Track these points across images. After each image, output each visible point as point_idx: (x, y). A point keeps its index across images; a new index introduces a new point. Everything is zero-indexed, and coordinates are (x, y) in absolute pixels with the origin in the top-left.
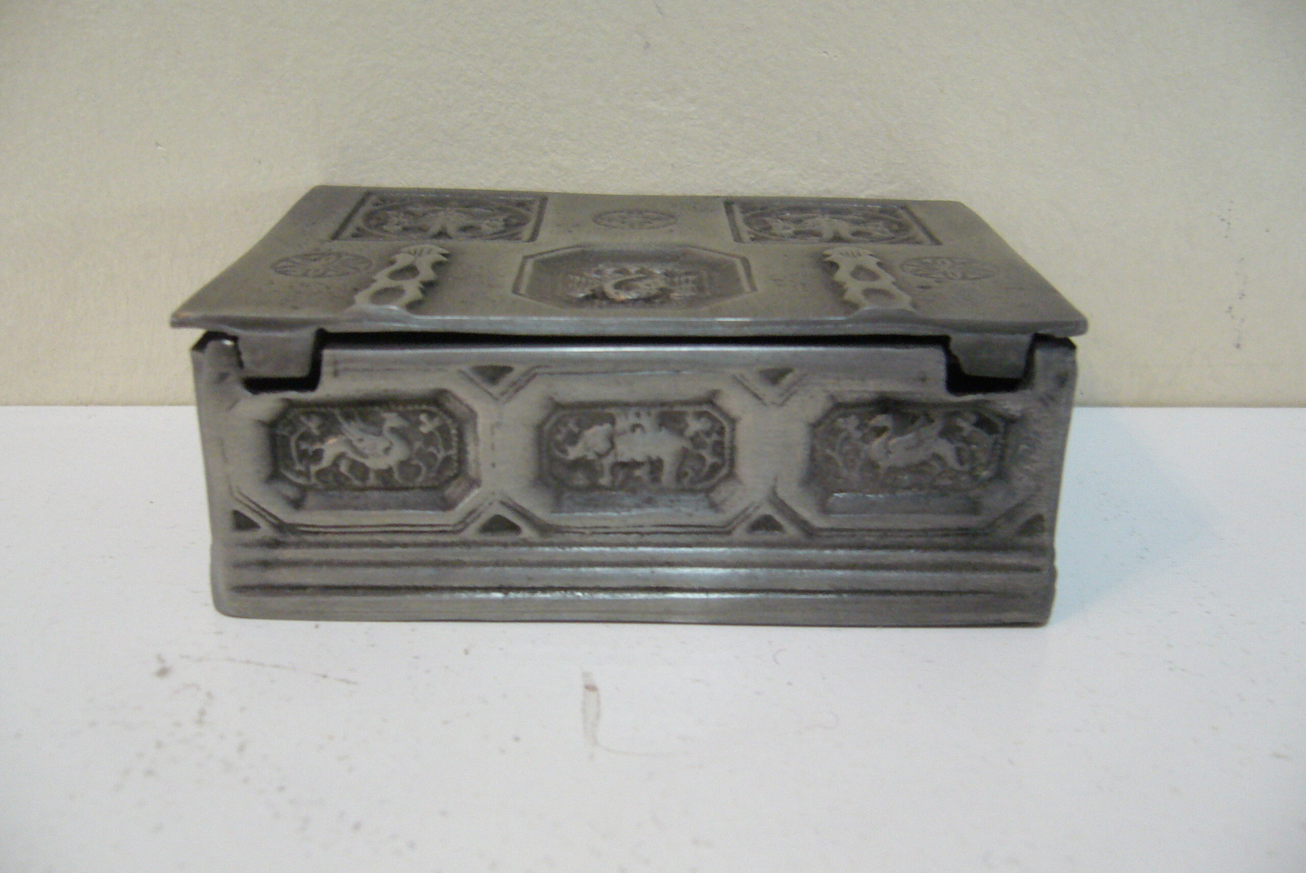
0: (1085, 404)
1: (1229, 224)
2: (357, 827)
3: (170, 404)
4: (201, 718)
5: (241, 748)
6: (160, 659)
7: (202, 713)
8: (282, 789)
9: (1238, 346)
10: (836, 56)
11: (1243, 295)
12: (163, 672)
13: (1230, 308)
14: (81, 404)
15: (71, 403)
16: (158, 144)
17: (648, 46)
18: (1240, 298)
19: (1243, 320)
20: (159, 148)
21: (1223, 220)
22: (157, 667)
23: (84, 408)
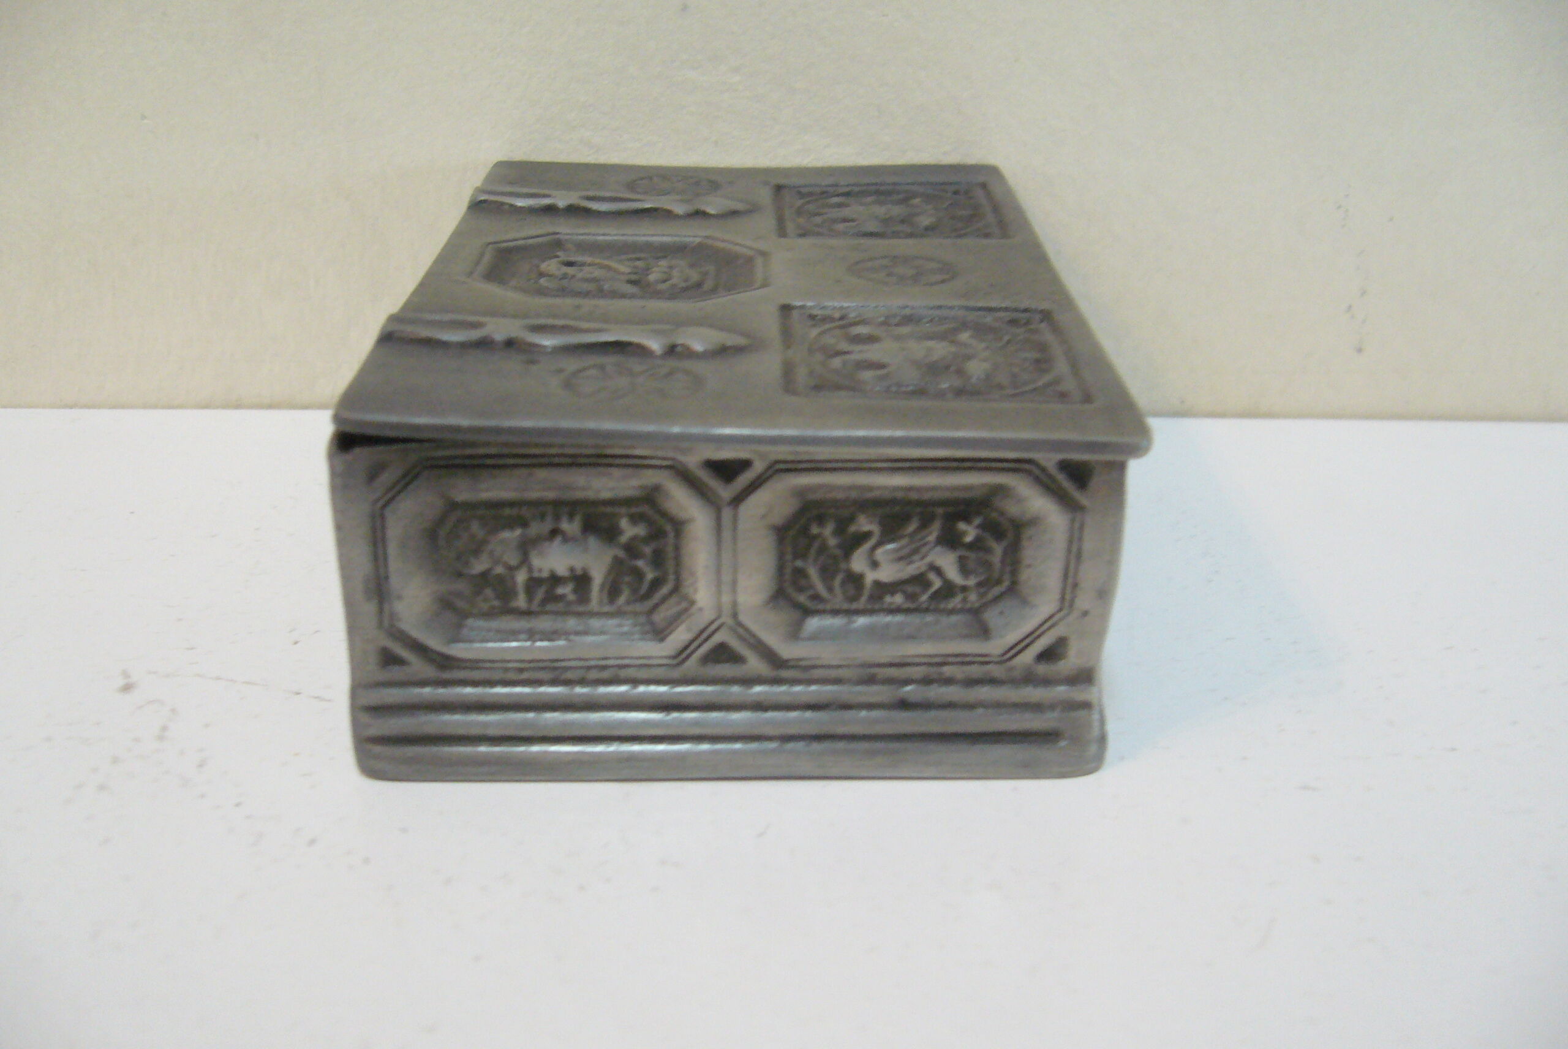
2: (312, 842)
4: (162, 735)
6: (126, 674)
7: (165, 728)
12: (127, 688)
22: (121, 682)
23: (68, 411)
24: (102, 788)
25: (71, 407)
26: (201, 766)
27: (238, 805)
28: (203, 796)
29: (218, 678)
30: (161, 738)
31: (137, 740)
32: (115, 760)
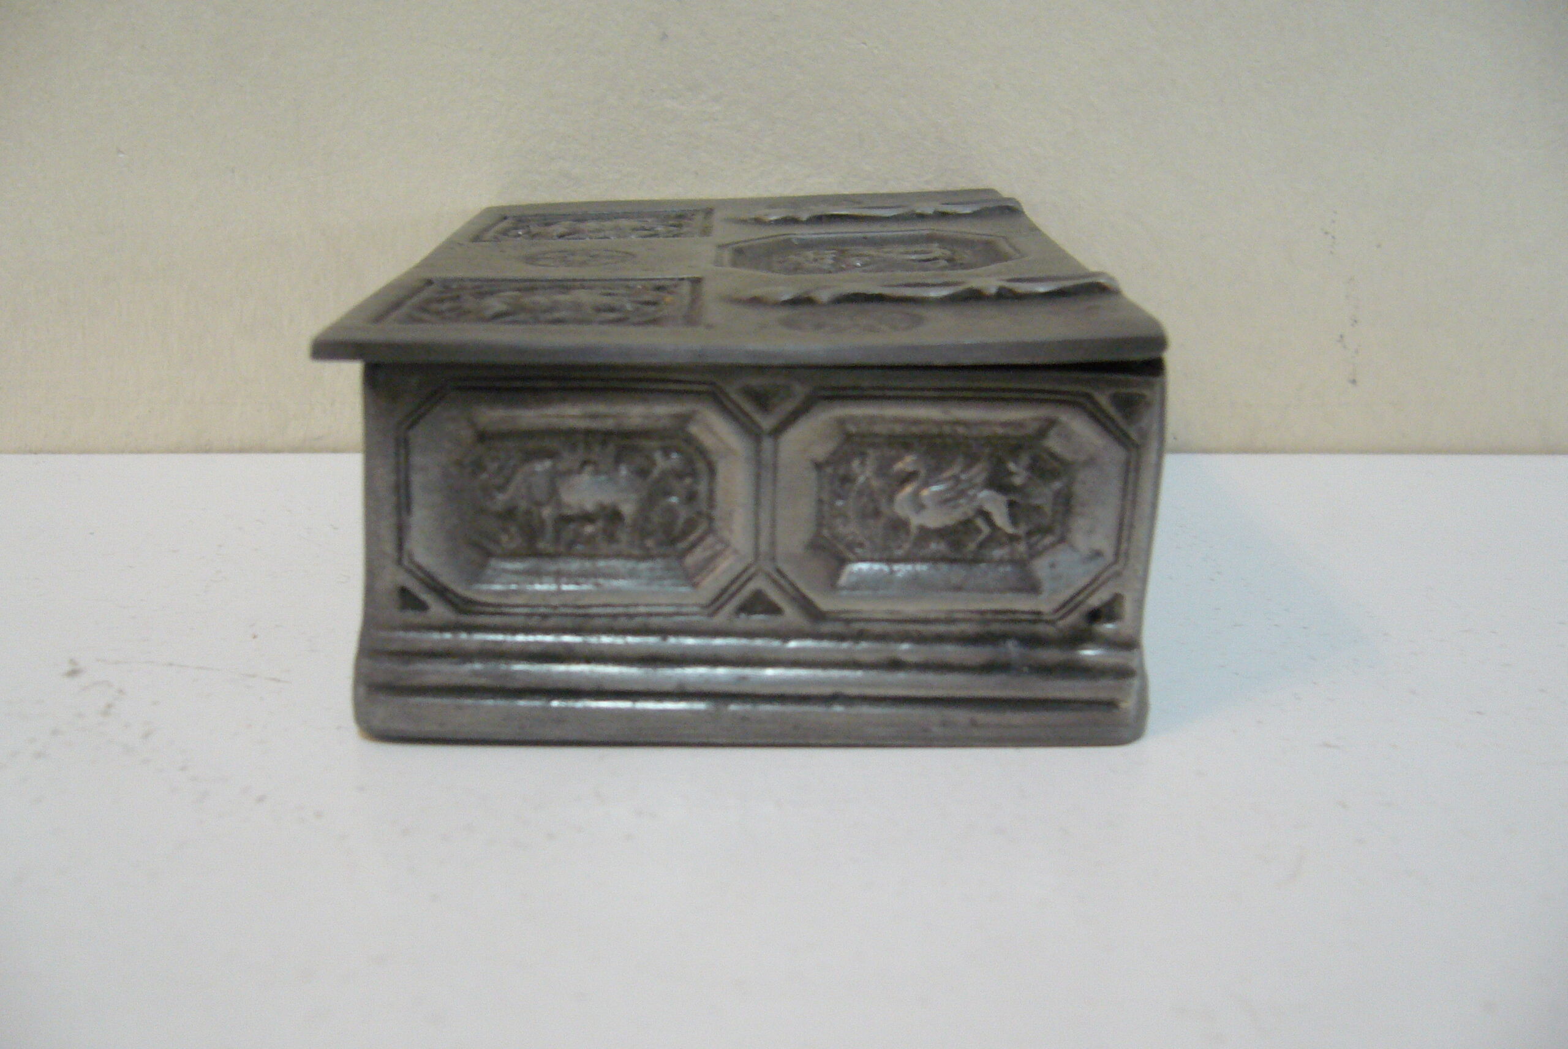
0: (1178, 450)
1: (1333, 237)
2: (261, 799)
3: (131, 452)
4: (107, 710)
5: (146, 735)
6: (72, 661)
7: (109, 706)
8: (183, 769)
9: (1354, 382)
10: (876, 47)
11: (1356, 321)
12: (73, 673)
13: (1341, 336)
14: (31, 452)
15: (18, 451)
16: (119, 151)
17: (665, 36)
18: (1352, 325)
19: (1357, 352)
20: (121, 156)
21: (1326, 233)
22: (68, 668)
24: (39, 755)
26: (144, 736)
28: (146, 762)
30: (105, 714)
31: (80, 715)
32: (55, 732)
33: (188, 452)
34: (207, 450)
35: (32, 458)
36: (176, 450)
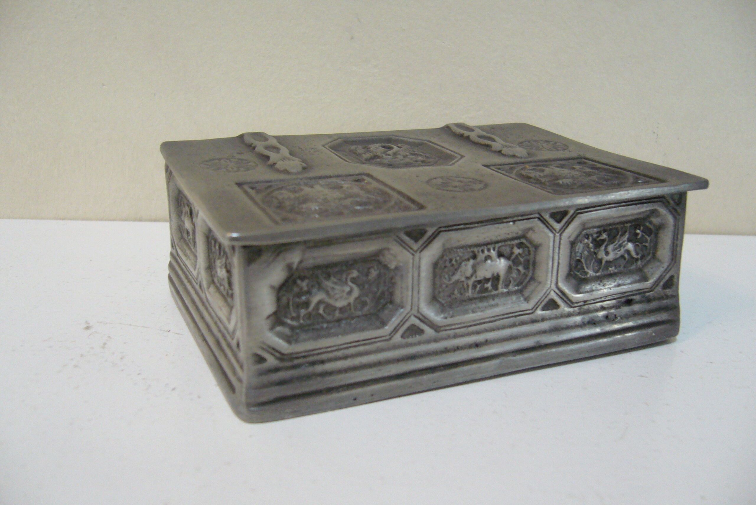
24: (75, 366)
25: (63, 220)
26: (121, 359)
27: (139, 374)
28: (123, 370)
29: (130, 325)
30: (103, 348)
31: (92, 348)
32: (82, 356)
33: (131, 221)
34: (141, 220)
35: (61, 222)
36: (126, 220)
